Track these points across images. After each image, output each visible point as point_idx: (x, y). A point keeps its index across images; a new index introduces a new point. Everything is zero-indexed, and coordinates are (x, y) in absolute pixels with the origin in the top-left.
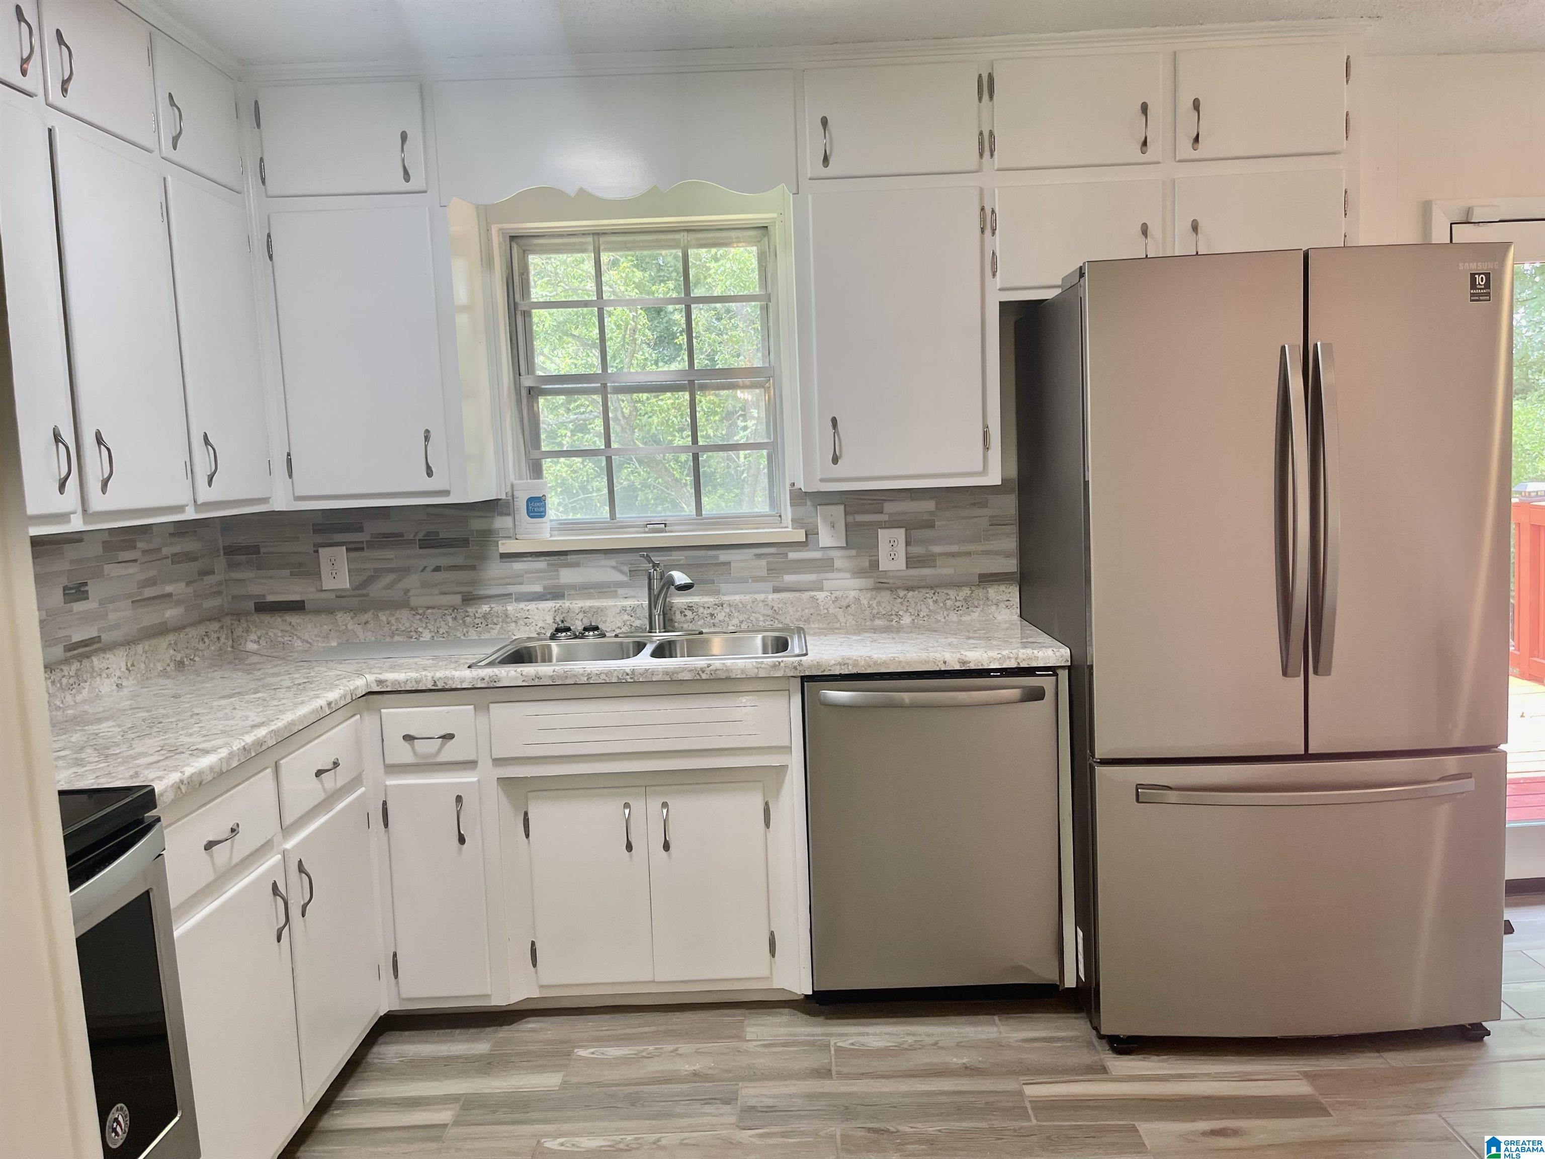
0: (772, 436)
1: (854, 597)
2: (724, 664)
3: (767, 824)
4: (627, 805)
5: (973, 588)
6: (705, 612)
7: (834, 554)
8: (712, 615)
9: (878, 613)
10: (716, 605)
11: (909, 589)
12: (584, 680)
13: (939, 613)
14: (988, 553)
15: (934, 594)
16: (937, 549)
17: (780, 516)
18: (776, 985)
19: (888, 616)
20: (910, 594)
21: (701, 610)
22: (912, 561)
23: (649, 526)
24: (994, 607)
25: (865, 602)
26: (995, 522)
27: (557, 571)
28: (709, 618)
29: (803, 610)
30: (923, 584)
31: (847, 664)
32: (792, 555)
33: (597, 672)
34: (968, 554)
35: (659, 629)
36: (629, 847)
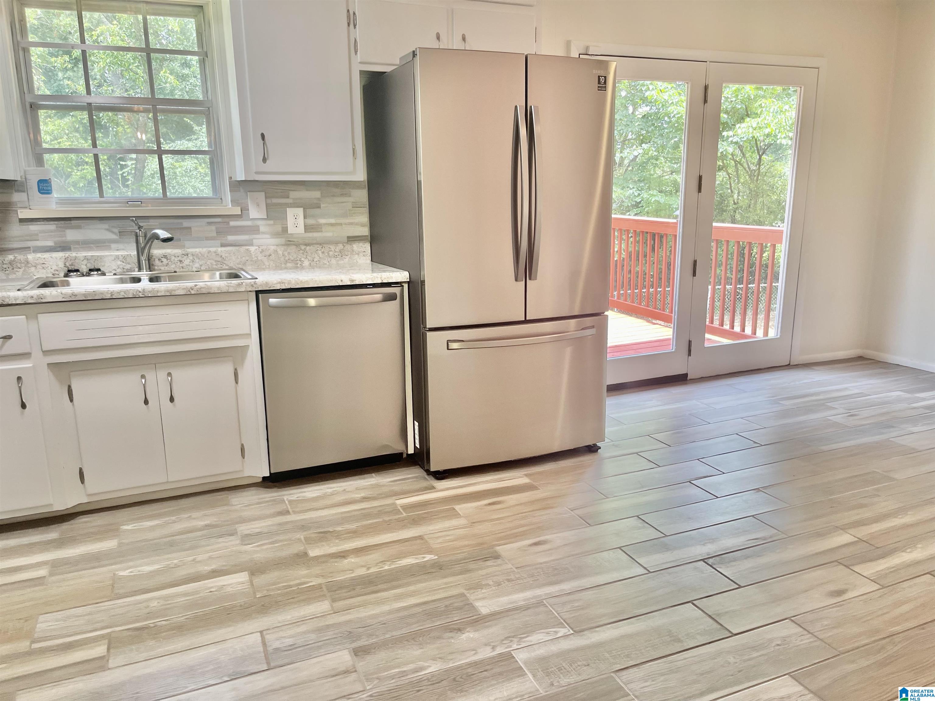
0: (213, 146)
1: (274, 250)
2: (205, 284)
3: (237, 382)
4: (143, 377)
5: (345, 244)
6: (176, 259)
7: (259, 223)
8: (181, 261)
9: (289, 259)
10: (183, 254)
11: (306, 245)
12: (109, 296)
13: (325, 259)
14: (351, 224)
15: (322, 248)
16: (322, 221)
17: (221, 199)
18: (246, 474)
19: (295, 261)
20: (308, 248)
21: (173, 258)
22: (307, 228)
23: (128, 202)
24: (357, 256)
25: (280, 253)
26: (355, 206)
27: (64, 231)
28: (179, 263)
29: (241, 258)
30: (315, 242)
31: (284, 283)
32: (232, 223)
33: (118, 291)
34: (341, 224)
35: (146, 269)
36: (146, 402)
